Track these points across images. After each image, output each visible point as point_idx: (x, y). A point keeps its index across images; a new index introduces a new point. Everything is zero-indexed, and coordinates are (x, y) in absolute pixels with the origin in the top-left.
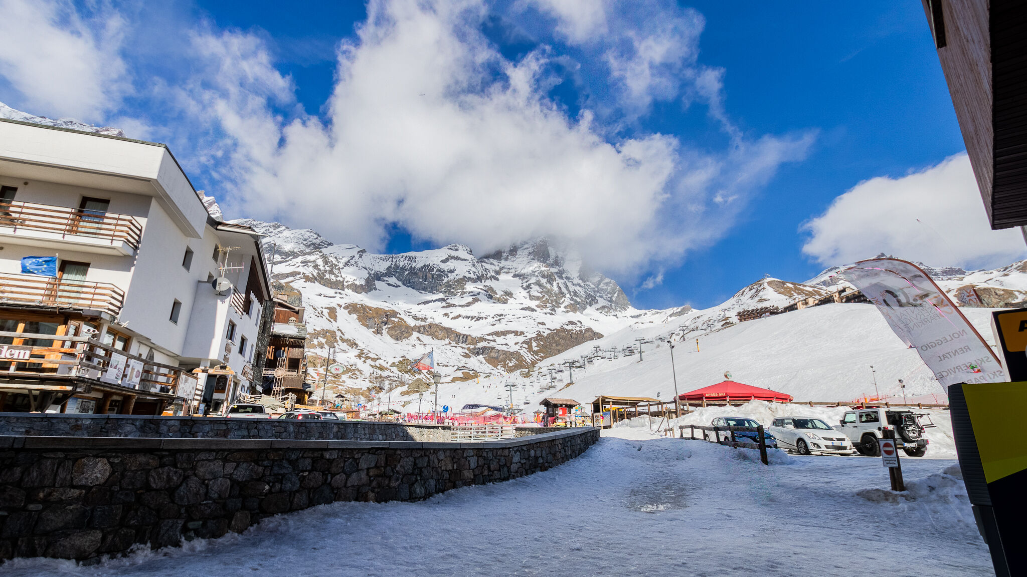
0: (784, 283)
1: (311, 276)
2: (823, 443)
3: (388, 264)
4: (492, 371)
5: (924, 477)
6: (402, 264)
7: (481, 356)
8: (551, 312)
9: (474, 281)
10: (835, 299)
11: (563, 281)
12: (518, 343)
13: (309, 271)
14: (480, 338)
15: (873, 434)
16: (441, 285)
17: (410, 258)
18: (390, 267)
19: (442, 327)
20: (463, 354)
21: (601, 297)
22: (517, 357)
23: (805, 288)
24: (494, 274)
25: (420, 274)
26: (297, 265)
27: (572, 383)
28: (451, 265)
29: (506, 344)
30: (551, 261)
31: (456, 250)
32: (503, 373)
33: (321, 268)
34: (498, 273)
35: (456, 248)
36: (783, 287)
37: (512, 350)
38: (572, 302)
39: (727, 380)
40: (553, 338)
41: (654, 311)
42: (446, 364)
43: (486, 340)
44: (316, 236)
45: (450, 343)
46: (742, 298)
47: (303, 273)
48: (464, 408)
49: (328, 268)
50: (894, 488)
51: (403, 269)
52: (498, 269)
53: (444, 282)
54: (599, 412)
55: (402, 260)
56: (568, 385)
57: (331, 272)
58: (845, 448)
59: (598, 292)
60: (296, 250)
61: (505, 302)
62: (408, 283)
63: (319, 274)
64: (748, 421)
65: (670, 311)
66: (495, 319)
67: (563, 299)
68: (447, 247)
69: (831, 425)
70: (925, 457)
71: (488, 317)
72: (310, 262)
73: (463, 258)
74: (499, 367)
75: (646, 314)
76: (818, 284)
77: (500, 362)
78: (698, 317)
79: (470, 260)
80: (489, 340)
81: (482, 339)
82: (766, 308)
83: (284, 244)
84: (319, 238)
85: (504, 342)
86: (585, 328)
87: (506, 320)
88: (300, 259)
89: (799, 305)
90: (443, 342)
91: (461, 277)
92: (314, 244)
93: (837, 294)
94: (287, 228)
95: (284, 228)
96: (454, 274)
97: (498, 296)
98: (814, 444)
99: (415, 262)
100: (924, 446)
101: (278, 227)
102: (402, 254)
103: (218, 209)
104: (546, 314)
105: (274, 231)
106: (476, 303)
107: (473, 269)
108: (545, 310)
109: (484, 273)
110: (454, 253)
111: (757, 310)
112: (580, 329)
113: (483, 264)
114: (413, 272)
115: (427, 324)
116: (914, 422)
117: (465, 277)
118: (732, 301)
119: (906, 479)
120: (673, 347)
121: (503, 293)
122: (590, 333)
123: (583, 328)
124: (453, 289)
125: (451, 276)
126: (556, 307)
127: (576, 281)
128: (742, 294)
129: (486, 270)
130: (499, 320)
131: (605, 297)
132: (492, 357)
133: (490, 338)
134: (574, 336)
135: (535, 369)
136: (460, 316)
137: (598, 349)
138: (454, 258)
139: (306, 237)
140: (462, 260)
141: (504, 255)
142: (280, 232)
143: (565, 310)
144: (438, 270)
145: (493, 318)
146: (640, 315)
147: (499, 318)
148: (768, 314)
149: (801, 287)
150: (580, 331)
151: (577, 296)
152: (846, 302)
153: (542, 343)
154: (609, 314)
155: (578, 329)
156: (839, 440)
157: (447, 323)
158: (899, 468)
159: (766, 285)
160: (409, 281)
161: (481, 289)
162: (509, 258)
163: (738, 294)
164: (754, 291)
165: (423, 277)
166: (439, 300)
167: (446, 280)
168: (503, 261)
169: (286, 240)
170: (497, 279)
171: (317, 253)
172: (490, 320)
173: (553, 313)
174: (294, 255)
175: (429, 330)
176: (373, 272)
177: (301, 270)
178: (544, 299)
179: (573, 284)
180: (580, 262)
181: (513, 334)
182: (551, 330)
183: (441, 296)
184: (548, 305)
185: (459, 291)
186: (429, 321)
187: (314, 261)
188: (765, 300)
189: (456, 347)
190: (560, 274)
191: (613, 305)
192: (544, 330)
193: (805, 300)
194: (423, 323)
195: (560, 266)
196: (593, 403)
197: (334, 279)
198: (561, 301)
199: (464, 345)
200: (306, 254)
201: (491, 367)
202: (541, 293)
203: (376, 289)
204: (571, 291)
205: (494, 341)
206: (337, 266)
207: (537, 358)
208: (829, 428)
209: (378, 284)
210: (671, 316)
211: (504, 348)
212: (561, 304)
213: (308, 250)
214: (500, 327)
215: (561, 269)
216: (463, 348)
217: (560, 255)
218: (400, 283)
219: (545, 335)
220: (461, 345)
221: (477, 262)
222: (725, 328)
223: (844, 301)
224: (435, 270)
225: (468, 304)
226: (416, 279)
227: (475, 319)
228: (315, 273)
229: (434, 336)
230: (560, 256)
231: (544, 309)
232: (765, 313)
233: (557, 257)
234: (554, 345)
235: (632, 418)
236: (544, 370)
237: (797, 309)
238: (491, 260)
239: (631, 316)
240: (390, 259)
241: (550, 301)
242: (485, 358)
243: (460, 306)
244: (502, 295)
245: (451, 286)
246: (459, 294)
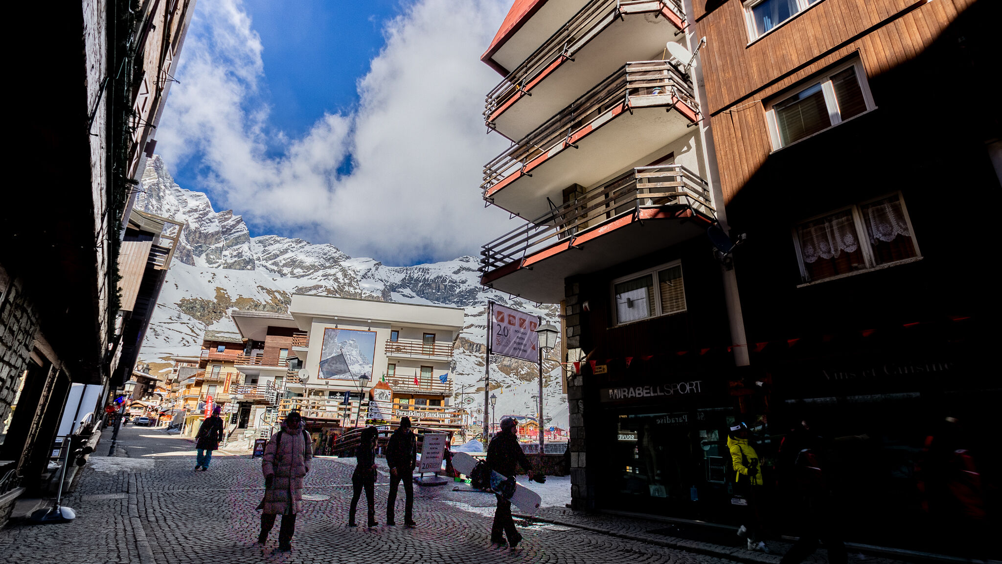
1: (332, 289)
3: (403, 276)
4: (505, 379)
6: (416, 276)
7: (494, 364)
13: (330, 284)
16: (453, 295)
17: (423, 270)
18: (405, 278)
20: (476, 363)
25: (434, 285)
26: (319, 278)
28: (463, 275)
31: (468, 261)
33: (341, 281)
35: (468, 258)
42: (461, 372)
44: (335, 250)
45: (464, 352)
47: (325, 287)
49: (347, 281)
51: (417, 280)
53: (456, 292)
55: (416, 271)
57: (350, 285)
60: (316, 264)
62: (421, 293)
63: (339, 287)
68: (459, 259)
72: (331, 275)
73: (474, 269)
74: (511, 375)
77: (512, 370)
83: (306, 258)
84: (338, 252)
88: (321, 273)
90: (457, 351)
91: (472, 287)
92: (333, 258)
94: (308, 243)
95: (305, 243)
96: (466, 285)
99: (428, 273)
101: (300, 242)
102: (415, 266)
103: (245, 226)
104: (556, 322)
105: (296, 246)
108: (554, 319)
110: (465, 265)
114: (427, 283)
117: (477, 287)
124: (465, 299)
125: (463, 287)
132: (505, 366)
136: (472, 325)
138: (466, 269)
139: (325, 251)
140: (473, 271)
142: (302, 247)
144: (450, 281)
153: (552, 351)
160: (423, 292)
161: (493, 299)
165: (436, 288)
167: (458, 290)
169: (308, 254)
171: (336, 266)
174: (314, 268)
176: (388, 284)
177: (323, 283)
185: (471, 301)
187: (334, 275)
189: (470, 356)
197: (353, 291)
199: (477, 354)
200: (326, 268)
201: (504, 375)
203: (391, 300)
206: (355, 278)
207: (548, 366)
209: (394, 296)
213: (328, 264)
216: (476, 357)
218: (414, 294)
220: (474, 353)
224: (448, 281)
225: (480, 314)
226: (430, 290)
228: (336, 285)
240: (405, 271)
242: (498, 366)
243: (472, 316)
244: (512, 304)
245: (462, 296)
246: (471, 304)
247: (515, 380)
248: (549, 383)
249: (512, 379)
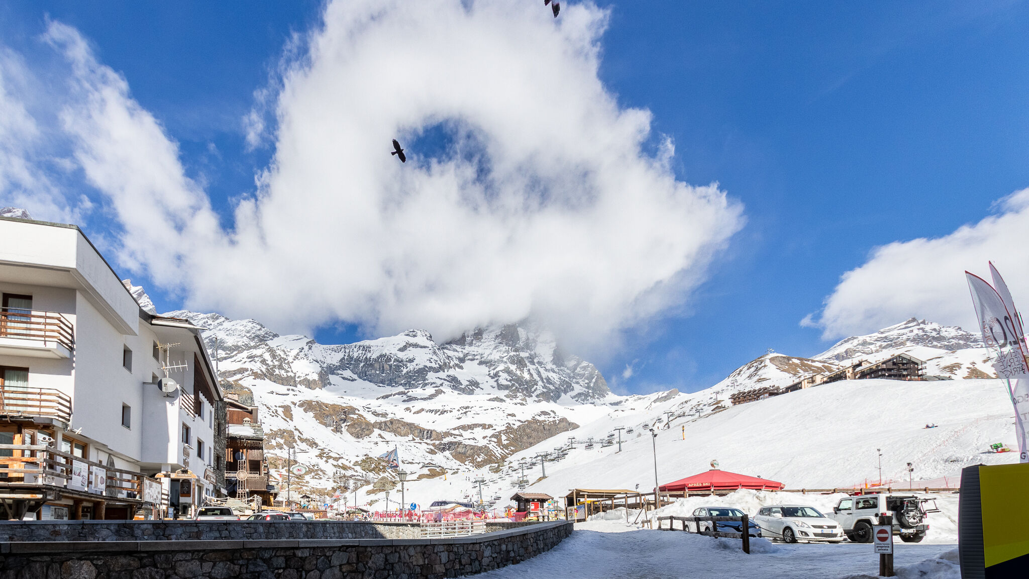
0: (789, 359)
1: (259, 372)
2: (811, 531)
3: (341, 355)
4: (459, 467)
5: (917, 562)
6: (355, 355)
7: (447, 451)
8: (521, 402)
9: (436, 370)
10: (848, 375)
11: (534, 367)
12: (487, 437)
13: (257, 366)
14: (446, 432)
15: (868, 521)
16: (400, 377)
17: (364, 347)
18: (344, 358)
19: (404, 422)
20: (428, 450)
21: (577, 383)
22: (486, 452)
23: (813, 364)
24: (457, 362)
25: (377, 366)
26: (244, 360)
27: (544, 477)
28: (410, 353)
29: (474, 439)
30: (521, 344)
31: (415, 336)
32: (471, 468)
33: (269, 362)
34: (462, 360)
35: (414, 333)
36: (787, 364)
37: (480, 445)
38: (545, 390)
39: (713, 468)
40: (524, 430)
41: (636, 397)
42: (411, 461)
43: (452, 435)
44: (259, 327)
45: (414, 440)
46: (738, 378)
47: (251, 370)
48: (432, 505)
49: (277, 363)
50: (883, 573)
51: (358, 360)
52: (461, 355)
53: (403, 373)
54: (573, 505)
55: (355, 350)
56: (540, 479)
57: (280, 367)
58: (835, 535)
59: (574, 377)
60: (240, 344)
61: (471, 392)
62: (364, 376)
63: (268, 370)
64: (733, 511)
65: (654, 396)
66: (461, 411)
67: (535, 387)
68: (403, 334)
69: (822, 512)
70: (922, 543)
71: (453, 410)
72: (257, 357)
73: (422, 345)
74: (467, 463)
75: (627, 400)
76: (830, 358)
77: (468, 457)
78: (686, 402)
79: (430, 347)
80: (454, 435)
81: (447, 434)
82: (766, 389)
83: (227, 337)
84: (263, 329)
85: (472, 436)
86: (559, 419)
87: (473, 412)
88: (245, 354)
89: (804, 384)
90: (407, 439)
91: (421, 366)
92: (258, 336)
93: (851, 370)
94: (227, 319)
95: (222, 319)
96: (414, 364)
97: (463, 387)
98: (802, 532)
99: (370, 351)
100: (923, 531)
101: (217, 318)
102: (354, 344)
103: (149, 300)
104: (516, 404)
105: (213, 323)
106: (439, 395)
107: (435, 357)
108: (515, 401)
109: (447, 361)
110: (412, 340)
111: (755, 391)
112: (554, 419)
113: (445, 351)
114: (369, 363)
115: (388, 419)
116: (917, 507)
117: (426, 366)
118: (727, 381)
119: (897, 565)
120: (655, 436)
121: (468, 383)
122: (564, 423)
123: (556, 419)
124: (414, 380)
125: (411, 367)
126: (527, 396)
127: (550, 366)
128: (739, 374)
129: (448, 357)
130: (465, 413)
131: (581, 383)
132: (460, 453)
133: (456, 432)
134: (547, 427)
135: (505, 463)
136: (423, 410)
137: (573, 440)
138: (413, 345)
139: (248, 328)
140: (422, 347)
141: (468, 339)
142: (220, 324)
143: (537, 399)
144: (396, 360)
145: (459, 410)
146: (621, 402)
147: (465, 410)
148: (767, 395)
149: (810, 363)
150: (553, 421)
151: (551, 383)
152: (859, 378)
153: (512, 436)
154: (585, 402)
155: (551, 419)
156: (829, 527)
157: (409, 418)
158: (891, 555)
159: (768, 362)
160: (366, 374)
161: (445, 380)
162: (474, 342)
163: (734, 373)
164: (753, 369)
165: (380, 368)
166: (399, 394)
167: (405, 371)
168: (467, 347)
169: (228, 333)
170: (461, 368)
171: (262, 346)
172: (455, 413)
173: (524, 403)
174: (237, 348)
175: (390, 426)
176: (325, 365)
177: (248, 366)
178: (514, 388)
179: (546, 370)
180: (554, 345)
181: (481, 427)
182: (522, 422)
183: (401, 389)
184: (518, 394)
185: (420, 382)
186: (390, 416)
187: (261, 356)
188: (764, 379)
189: (420, 443)
190: (531, 359)
191: (590, 391)
192: (514, 422)
193: (812, 378)
194: (383, 419)
195: (531, 350)
196: (567, 497)
197: (285, 374)
198: (533, 390)
199: (429, 441)
200: (251, 348)
201: (458, 463)
202: (510, 381)
203: (330, 384)
204: (544, 377)
205: (461, 435)
206: (285, 359)
207: (507, 452)
208: (821, 516)
209: (332, 378)
210: (655, 401)
211: (472, 443)
212: (533, 392)
213: (252, 344)
214: (467, 421)
215: (533, 353)
216: (427, 444)
217: (531, 336)
218: (355, 377)
219: (515, 427)
220: (425, 441)
221: (439, 349)
222: (716, 413)
223: (857, 377)
224: (393, 360)
225: (431, 397)
226: (373, 371)
227: (439, 413)
228: (264, 368)
229: (396, 432)
230: (531, 338)
231: (514, 399)
232: (764, 394)
233: (528, 339)
234: (525, 438)
235: (608, 511)
236: (515, 465)
237: (801, 388)
238: (454, 346)
239: (611, 404)
240: (343, 350)
241: (520, 390)
242: (451, 454)
243: (422, 399)
244: (467, 385)
245: (410, 377)
246: (421, 385)
248: (501, 468)
249: (467, 467)
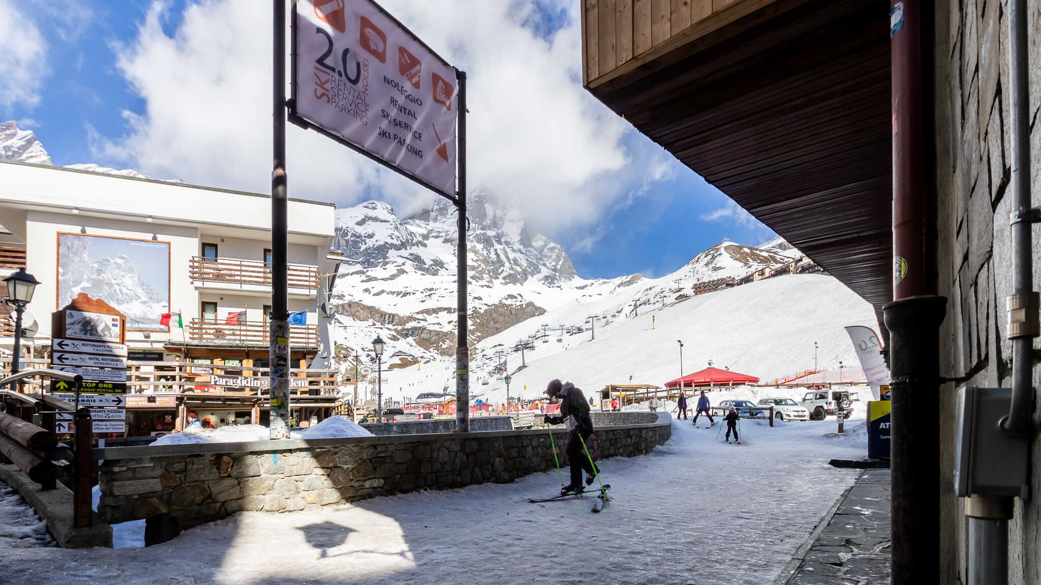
0: (741, 248)
4: (424, 355)
7: (411, 337)
8: (488, 284)
9: (398, 248)
10: (791, 269)
11: (501, 247)
12: (452, 321)
14: (409, 317)
15: (822, 407)
16: (357, 254)
19: (364, 305)
20: (390, 336)
21: (544, 265)
22: (452, 338)
23: (762, 254)
24: (420, 239)
27: (524, 366)
28: (369, 227)
29: (439, 324)
30: (488, 222)
31: (374, 208)
34: (426, 237)
35: (373, 206)
36: (740, 253)
37: (445, 330)
38: (512, 272)
39: (710, 367)
40: (491, 315)
41: (602, 281)
42: (370, 349)
43: (415, 319)
45: (374, 325)
46: (697, 265)
52: (425, 232)
53: (361, 250)
56: (520, 369)
59: (541, 259)
61: (435, 273)
65: (618, 280)
66: (425, 294)
67: (502, 268)
68: (362, 205)
71: (417, 292)
73: (383, 219)
74: (431, 350)
75: (592, 284)
76: (774, 247)
77: (432, 344)
78: (650, 289)
79: (392, 221)
80: (418, 319)
81: (411, 319)
82: (722, 279)
85: (436, 321)
86: (526, 303)
87: (437, 295)
90: (366, 323)
91: (381, 243)
93: (793, 264)
96: (374, 240)
97: (427, 266)
104: (482, 286)
106: (402, 275)
107: (396, 233)
108: (481, 283)
109: (409, 237)
110: (371, 213)
111: (713, 281)
112: (521, 303)
113: (408, 226)
115: (346, 302)
117: (387, 243)
118: (686, 270)
121: (432, 263)
122: (531, 308)
123: (523, 303)
124: (373, 258)
125: (370, 243)
126: (493, 278)
127: (517, 246)
128: (697, 261)
129: (411, 234)
130: (430, 295)
131: (548, 265)
132: (424, 339)
133: (420, 316)
134: (513, 312)
135: (478, 351)
136: (383, 291)
137: (545, 327)
138: (372, 219)
140: (382, 221)
141: (433, 214)
143: (503, 281)
144: (353, 235)
145: (422, 293)
146: (586, 286)
147: (429, 293)
148: (724, 286)
149: (758, 252)
150: (520, 305)
151: (517, 265)
152: (801, 273)
153: (478, 321)
154: (552, 285)
155: (518, 303)
157: (369, 300)
159: (722, 250)
161: (407, 258)
162: (439, 218)
163: (693, 261)
164: (710, 257)
165: (336, 244)
166: (357, 273)
167: (363, 247)
168: (431, 223)
170: (425, 245)
172: (419, 296)
173: (491, 285)
175: (348, 309)
178: (480, 269)
179: (513, 251)
180: (521, 224)
181: (446, 311)
182: (489, 306)
183: (359, 267)
184: (485, 276)
185: (380, 261)
186: (347, 299)
188: (720, 268)
189: (381, 328)
190: (499, 239)
191: (557, 274)
192: (481, 306)
193: (761, 269)
194: (340, 302)
195: (498, 229)
198: (500, 271)
199: (390, 326)
201: (422, 350)
202: (477, 261)
204: (511, 258)
205: (425, 320)
207: (473, 338)
210: (619, 286)
211: (437, 328)
212: (500, 274)
214: (431, 304)
215: (500, 231)
216: (389, 329)
217: (499, 213)
219: (482, 311)
220: (387, 326)
221: (401, 224)
222: (679, 301)
223: (798, 271)
224: (350, 234)
225: (393, 277)
227: (401, 295)
229: (355, 316)
230: (498, 215)
231: (480, 281)
232: (721, 285)
233: (495, 216)
234: (492, 323)
236: (489, 352)
238: (417, 221)
239: (576, 288)
241: (487, 272)
242: (415, 340)
243: (383, 279)
244: (431, 265)
245: (370, 254)
246: (381, 264)
247: (436, 356)
248: (474, 356)
249: (432, 354)
